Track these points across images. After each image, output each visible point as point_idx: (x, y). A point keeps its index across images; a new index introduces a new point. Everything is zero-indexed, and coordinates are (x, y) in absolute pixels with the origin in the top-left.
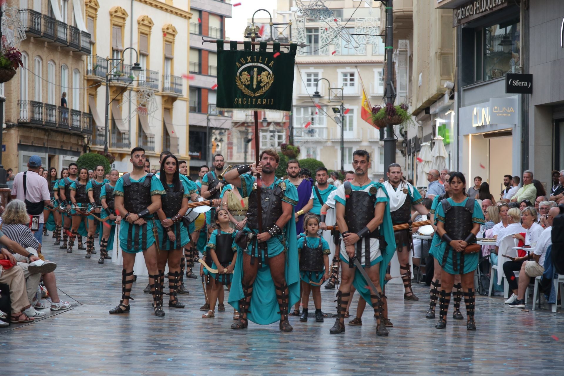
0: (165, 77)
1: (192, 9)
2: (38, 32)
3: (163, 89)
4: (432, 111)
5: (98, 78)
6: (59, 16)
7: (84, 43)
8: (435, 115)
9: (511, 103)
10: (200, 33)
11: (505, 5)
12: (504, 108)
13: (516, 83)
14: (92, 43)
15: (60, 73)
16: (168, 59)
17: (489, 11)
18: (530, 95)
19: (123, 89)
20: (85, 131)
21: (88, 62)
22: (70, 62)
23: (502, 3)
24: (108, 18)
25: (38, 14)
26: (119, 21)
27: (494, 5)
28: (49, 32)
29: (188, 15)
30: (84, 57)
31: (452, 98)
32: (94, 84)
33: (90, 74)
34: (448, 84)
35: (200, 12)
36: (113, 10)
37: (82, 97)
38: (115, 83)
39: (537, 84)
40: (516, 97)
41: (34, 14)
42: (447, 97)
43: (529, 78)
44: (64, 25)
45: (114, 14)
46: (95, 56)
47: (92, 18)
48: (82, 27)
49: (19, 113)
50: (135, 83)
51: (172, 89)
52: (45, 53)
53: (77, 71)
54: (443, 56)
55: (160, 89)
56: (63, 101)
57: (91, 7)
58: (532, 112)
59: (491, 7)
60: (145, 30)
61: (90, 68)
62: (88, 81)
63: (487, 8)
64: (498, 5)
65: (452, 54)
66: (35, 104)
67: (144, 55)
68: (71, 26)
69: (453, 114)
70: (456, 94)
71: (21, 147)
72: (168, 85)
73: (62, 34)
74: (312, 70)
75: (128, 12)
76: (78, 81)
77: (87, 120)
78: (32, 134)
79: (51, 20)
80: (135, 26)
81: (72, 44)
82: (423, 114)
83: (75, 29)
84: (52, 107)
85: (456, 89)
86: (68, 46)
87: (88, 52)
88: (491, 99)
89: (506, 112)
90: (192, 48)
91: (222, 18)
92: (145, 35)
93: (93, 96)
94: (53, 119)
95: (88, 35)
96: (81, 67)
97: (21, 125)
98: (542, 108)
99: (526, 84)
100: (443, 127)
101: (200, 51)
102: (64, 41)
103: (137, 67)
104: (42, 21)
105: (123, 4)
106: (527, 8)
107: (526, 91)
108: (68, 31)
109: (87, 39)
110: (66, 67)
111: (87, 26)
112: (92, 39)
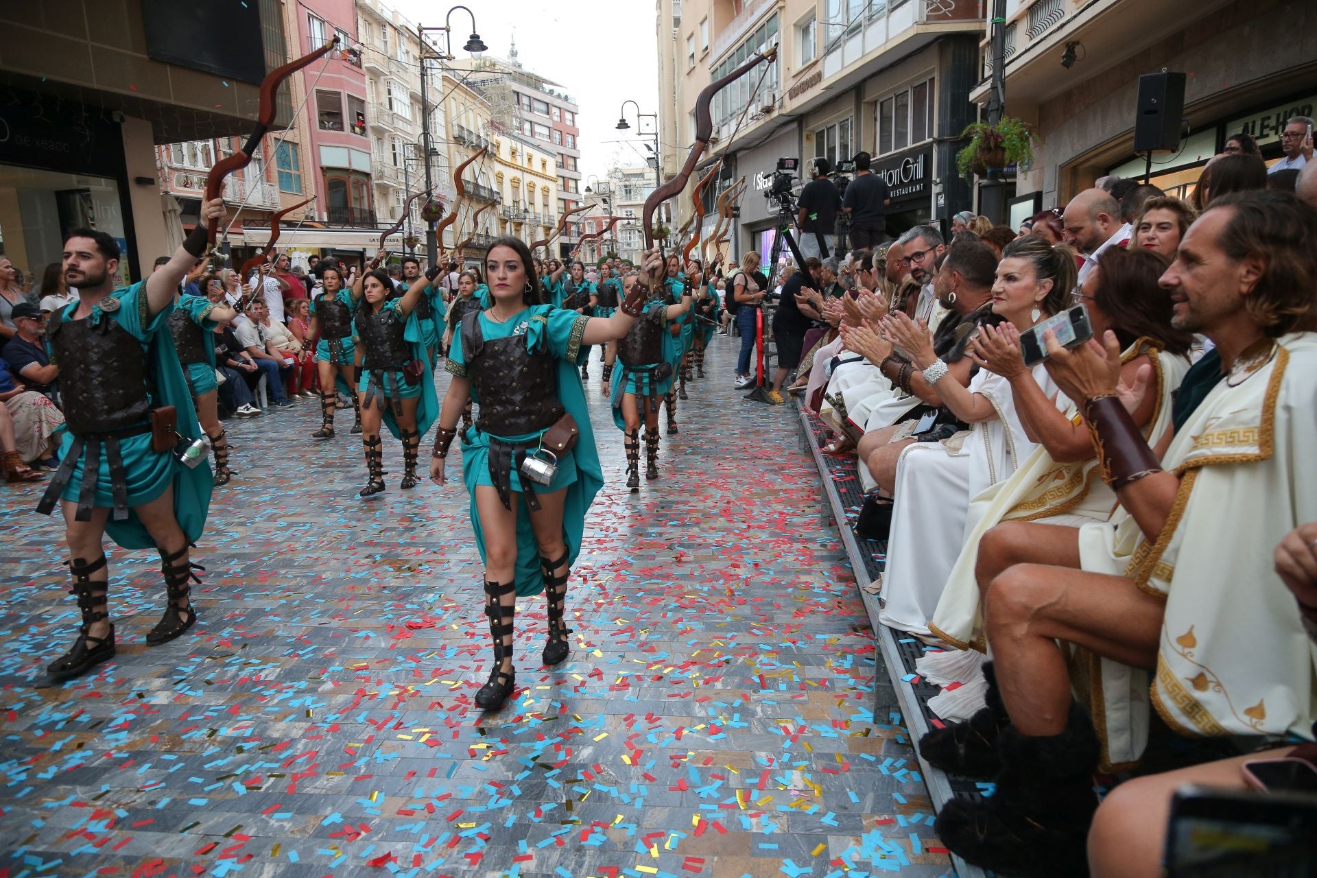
0: (544, 216)
1: (558, 176)
3: (544, 223)
5: (506, 218)
6: (480, 183)
7: (496, 197)
10: (564, 190)
14: (501, 198)
16: (546, 205)
19: (521, 224)
21: (500, 209)
22: (490, 209)
24: (509, 183)
26: (516, 185)
28: (477, 193)
29: (555, 180)
30: (497, 206)
32: (504, 222)
33: (502, 216)
35: (563, 178)
36: (512, 178)
37: (498, 229)
38: (516, 220)
39: (743, 212)
43: (737, 209)
44: (484, 188)
45: (513, 182)
46: (504, 205)
47: (500, 183)
48: (495, 189)
50: (527, 220)
51: (549, 223)
53: (494, 214)
55: (542, 223)
57: (499, 177)
58: (740, 228)
60: (532, 189)
61: (501, 212)
62: (501, 220)
67: (531, 204)
68: (488, 189)
72: (546, 220)
73: (483, 193)
74: (628, 209)
75: (521, 179)
76: (494, 220)
79: (477, 185)
80: (526, 187)
81: (489, 199)
83: (491, 190)
86: (487, 200)
87: (499, 203)
90: (559, 199)
91: (576, 181)
92: (531, 192)
93: (504, 228)
94: (481, 242)
95: (498, 193)
96: (496, 212)
98: (746, 226)
101: (564, 200)
102: (485, 198)
103: (526, 211)
104: (472, 186)
105: (518, 174)
106: (736, 169)
107: (736, 216)
108: (487, 191)
109: (498, 196)
110: (487, 212)
111: (498, 188)
112: (501, 195)
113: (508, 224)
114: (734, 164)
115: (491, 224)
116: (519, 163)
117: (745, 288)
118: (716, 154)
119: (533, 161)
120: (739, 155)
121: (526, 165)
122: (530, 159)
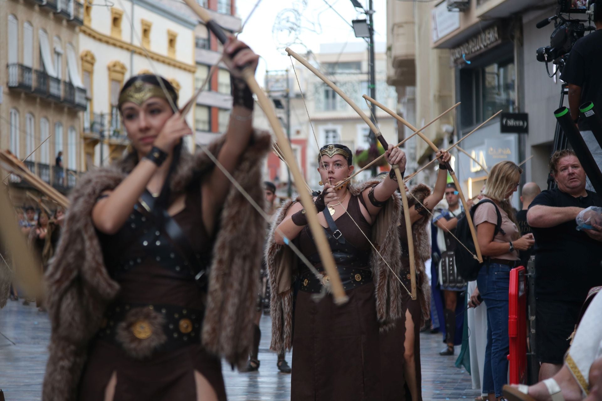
1: (198, 63)
2: (29, 87)
5: (96, 136)
6: (51, 71)
7: (79, 98)
9: (507, 145)
10: (210, 89)
11: (499, 42)
12: (500, 150)
13: (511, 123)
14: (89, 99)
15: (54, 131)
17: (484, 49)
18: (526, 135)
21: (85, 119)
22: (65, 119)
23: (496, 40)
24: (106, 72)
25: (29, 69)
26: (118, 76)
27: (488, 42)
28: (43, 88)
29: (193, 69)
30: (81, 114)
31: (451, 142)
32: (91, 143)
33: (88, 133)
34: (447, 128)
35: (209, 67)
36: (111, 64)
37: (78, 155)
38: (116, 141)
39: (534, 123)
40: (512, 138)
41: (24, 69)
42: (446, 142)
43: (524, 117)
44: (57, 80)
45: (112, 69)
46: (92, 113)
47: (88, 73)
48: (78, 82)
52: (37, 110)
53: (73, 128)
54: (442, 99)
56: (58, 160)
57: (87, 62)
58: (528, 152)
59: (485, 44)
61: (87, 125)
62: (85, 139)
63: (482, 46)
64: (492, 43)
65: (451, 96)
66: (27, 163)
68: (65, 82)
70: (455, 138)
73: (54, 89)
74: (330, 126)
75: (128, 65)
76: (73, 138)
79: (43, 75)
81: (65, 100)
83: (70, 85)
84: (46, 166)
85: (455, 132)
86: (62, 102)
87: (84, 108)
88: (486, 141)
89: (502, 154)
90: (198, 105)
93: (90, 155)
95: (83, 91)
96: (76, 124)
97: (13, 185)
98: (539, 148)
99: (521, 123)
101: (209, 108)
102: (57, 98)
104: (34, 76)
105: (122, 57)
106: (521, 44)
107: (522, 131)
108: (62, 87)
109: (83, 95)
110: (60, 124)
111: (83, 81)
112: (89, 94)
113: (98, 148)
114: (517, 34)
115: (66, 144)
116: (125, 37)
117: (497, 229)
118: (483, 17)
119: (153, 34)
120: (526, 19)
121: (137, 42)
122: (146, 32)
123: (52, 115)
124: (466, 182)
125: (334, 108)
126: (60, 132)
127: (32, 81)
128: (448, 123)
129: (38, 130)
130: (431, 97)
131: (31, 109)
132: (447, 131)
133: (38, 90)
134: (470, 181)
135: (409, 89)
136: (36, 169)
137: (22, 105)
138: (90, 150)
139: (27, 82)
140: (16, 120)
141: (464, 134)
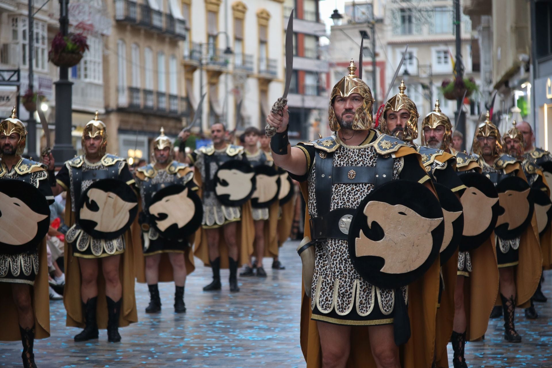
0: (260, 60)
2: (134, 20)
3: (260, 72)
4: (511, 85)
5: (195, 63)
6: (154, 5)
7: (179, 29)
8: (514, 88)
10: (296, 16)
14: (188, 30)
15: (157, 59)
16: (263, 42)
19: (219, 73)
20: (183, 114)
21: (184, 48)
22: (166, 48)
24: (203, 4)
25: (134, 4)
26: (213, 8)
28: (147, 20)
30: (181, 43)
31: (527, 70)
32: (191, 69)
33: (187, 60)
34: (523, 57)
37: (179, 81)
38: (212, 67)
41: (130, 4)
42: (522, 70)
44: (159, 13)
45: (209, 1)
46: (191, 42)
47: (187, 5)
48: (178, 14)
49: (117, 99)
50: (230, 67)
51: (268, 71)
52: (142, 41)
53: (174, 57)
54: (518, 30)
55: (255, 71)
60: (239, 15)
61: (186, 53)
62: (185, 66)
65: (527, 28)
66: (133, 90)
67: (239, 39)
68: (166, 15)
69: (529, 86)
70: (531, 67)
71: (121, 131)
72: (263, 67)
73: (157, 22)
74: (407, 49)
76: (174, 66)
77: (184, 104)
78: (132, 119)
80: (230, 12)
81: (167, 31)
82: (503, 88)
83: (170, 17)
84: (150, 92)
85: (531, 61)
86: (164, 33)
87: (183, 38)
90: (286, 31)
92: (239, 21)
93: (190, 81)
94: (150, 103)
95: (182, 22)
96: (177, 52)
97: (120, 110)
100: (522, 99)
101: (295, 33)
102: (159, 29)
103: (228, 51)
104: (138, 10)
108: (164, 19)
109: (182, 26)
110: (162, 53)
111: (183, 13)
112: (188, 25)
113: (197, 74)
115: (167, 73)
123: (155, 45)
124: (542, 107)
125: (410, 32)
126: (162, 60)
127: (137, 14)
128: (525, 52)
129: (143, 59)
130: (508, 28)
131: (136, 40)
132: (523, 60)
133: (142, 23)
134: (546, 107)
135: (484, 18)
136: (141, 95)
137: (128, 36)
138: (189, 76)
139: (132, 15)
140: (122, 51)
141: (539, 63)
